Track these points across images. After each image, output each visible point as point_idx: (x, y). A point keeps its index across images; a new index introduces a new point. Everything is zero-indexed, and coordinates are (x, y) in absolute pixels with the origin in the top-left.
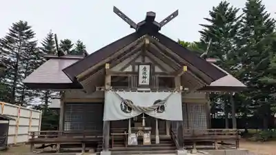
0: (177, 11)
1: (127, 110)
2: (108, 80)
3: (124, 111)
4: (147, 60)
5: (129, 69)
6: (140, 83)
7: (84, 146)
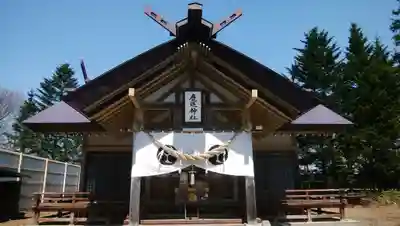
1: (167, 161)
3: (163, 161)
5: (171, 99)
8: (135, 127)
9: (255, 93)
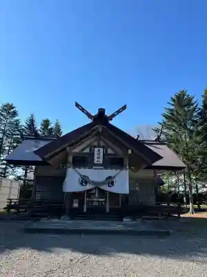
0: (125, 106)
1: (84, 184)
2: (70, 159)
3: (81, 184)
4: (102, 144)
5: (87, 151)
6: (95, 162)
9: (130, 152)
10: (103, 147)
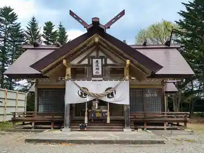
0: (124, 11)
1: (83, 96)
2: (69, 71)
3: (81, 96)
4: (101, 54)
5: (86, 62)
6: (94, 73)
7: (52, 124)
8: (66, 78)
9: (128, 62)
10: (102, 58)
